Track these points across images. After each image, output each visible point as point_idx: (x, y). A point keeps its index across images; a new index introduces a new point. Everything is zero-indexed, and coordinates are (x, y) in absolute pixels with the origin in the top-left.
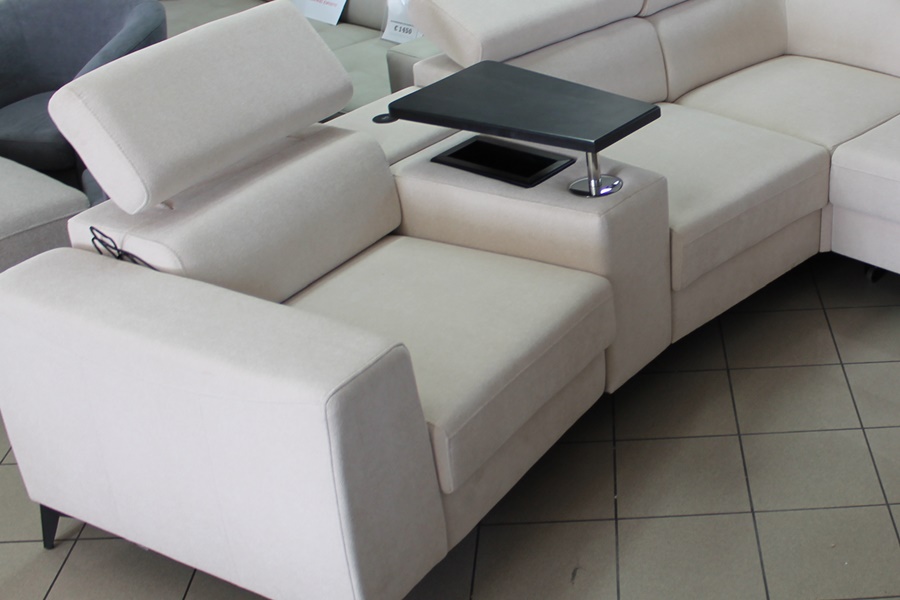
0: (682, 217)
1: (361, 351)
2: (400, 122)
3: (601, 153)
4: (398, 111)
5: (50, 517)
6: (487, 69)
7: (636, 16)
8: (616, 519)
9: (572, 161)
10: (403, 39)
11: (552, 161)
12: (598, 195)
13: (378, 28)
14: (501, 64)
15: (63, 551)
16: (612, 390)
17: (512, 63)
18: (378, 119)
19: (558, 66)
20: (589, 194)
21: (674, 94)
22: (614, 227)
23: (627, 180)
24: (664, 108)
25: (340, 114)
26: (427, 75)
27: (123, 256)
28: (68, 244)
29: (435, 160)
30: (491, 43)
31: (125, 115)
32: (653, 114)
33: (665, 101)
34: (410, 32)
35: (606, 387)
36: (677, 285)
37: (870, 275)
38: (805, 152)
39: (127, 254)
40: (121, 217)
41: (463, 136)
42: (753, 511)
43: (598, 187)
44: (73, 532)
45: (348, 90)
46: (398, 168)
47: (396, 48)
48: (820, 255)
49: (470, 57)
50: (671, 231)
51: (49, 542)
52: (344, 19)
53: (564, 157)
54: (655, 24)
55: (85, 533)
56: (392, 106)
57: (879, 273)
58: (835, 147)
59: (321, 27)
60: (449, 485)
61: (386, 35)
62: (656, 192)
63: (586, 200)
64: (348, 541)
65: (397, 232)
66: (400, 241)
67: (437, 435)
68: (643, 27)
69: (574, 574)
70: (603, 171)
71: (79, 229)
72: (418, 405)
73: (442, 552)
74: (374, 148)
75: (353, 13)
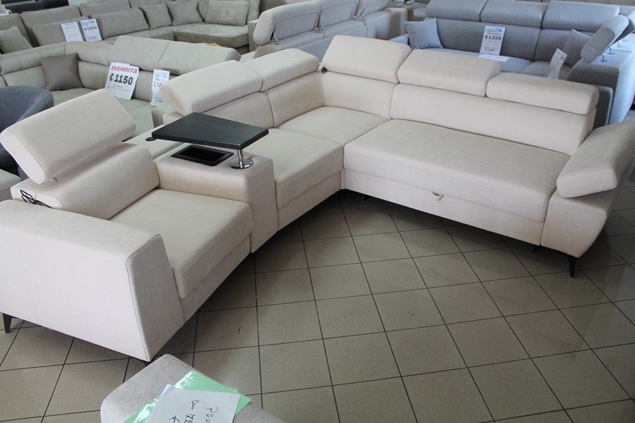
0: (280, 176)
1: (141, 238)
2: (158, 140)
3: (244, 150)
4: (156, 136)
5: (8, 319)
6: (194, 116)
7: (259, 91)
8: (257, 306)
9: (232, 154)
10: (158, 105)
11: (224, 155)
12: (244, 168)
13: (148, 101)
14: (201, 114)
15: (14, 334)
16: (253, 252)
17: (204, 113)
18: (148, 140)
19: (225, 114)
20: (240, 168)
21: (276, 124)
22: (250, 181)
23: (255, 161)
24: (270, 131)
25: (130, 138)
26: (168, 120)
27: (36, 202)
28: (12, 199)
29: (173, 156)
30: (195, 105)
31: (34, 141)
32: (266, 132)
33: (273, 127)
34: (162, 102)
35: (250, 250)
36: (279, 206)
37: (363, 198)
38: (332, 147)
39: (38, 201)
40: (35, 185)
41: (186, 145)
42: (315, 300)
43: (243, 165)
44: (18, 325)
45: (134, 127)
46: (157, 160)
47: (155, 109)
48: (341, 190)
49: (187, 111)
50: (276, 182)
51: (8, 330)
52: (133, 97)
53: (229, 153)
54: (267, 95)
55: (24, 325)
56: (153, 134)
57: (367, 197)
58: (345, 144)
59: (122, 101)
60: (183, 295)
61: (151, 104)
62: (268, 166)
63: (239, 170)
64: (139, 321)
65: (158, 188)
66: (158, 191)
67: (176, 273)
68: (262, 96)
69: (239, 331)
70: (245, 158)
71: (15, 191)
72: (168, 260)
73: (181, 323)
74: (147, 151)
75: (137, 94)
